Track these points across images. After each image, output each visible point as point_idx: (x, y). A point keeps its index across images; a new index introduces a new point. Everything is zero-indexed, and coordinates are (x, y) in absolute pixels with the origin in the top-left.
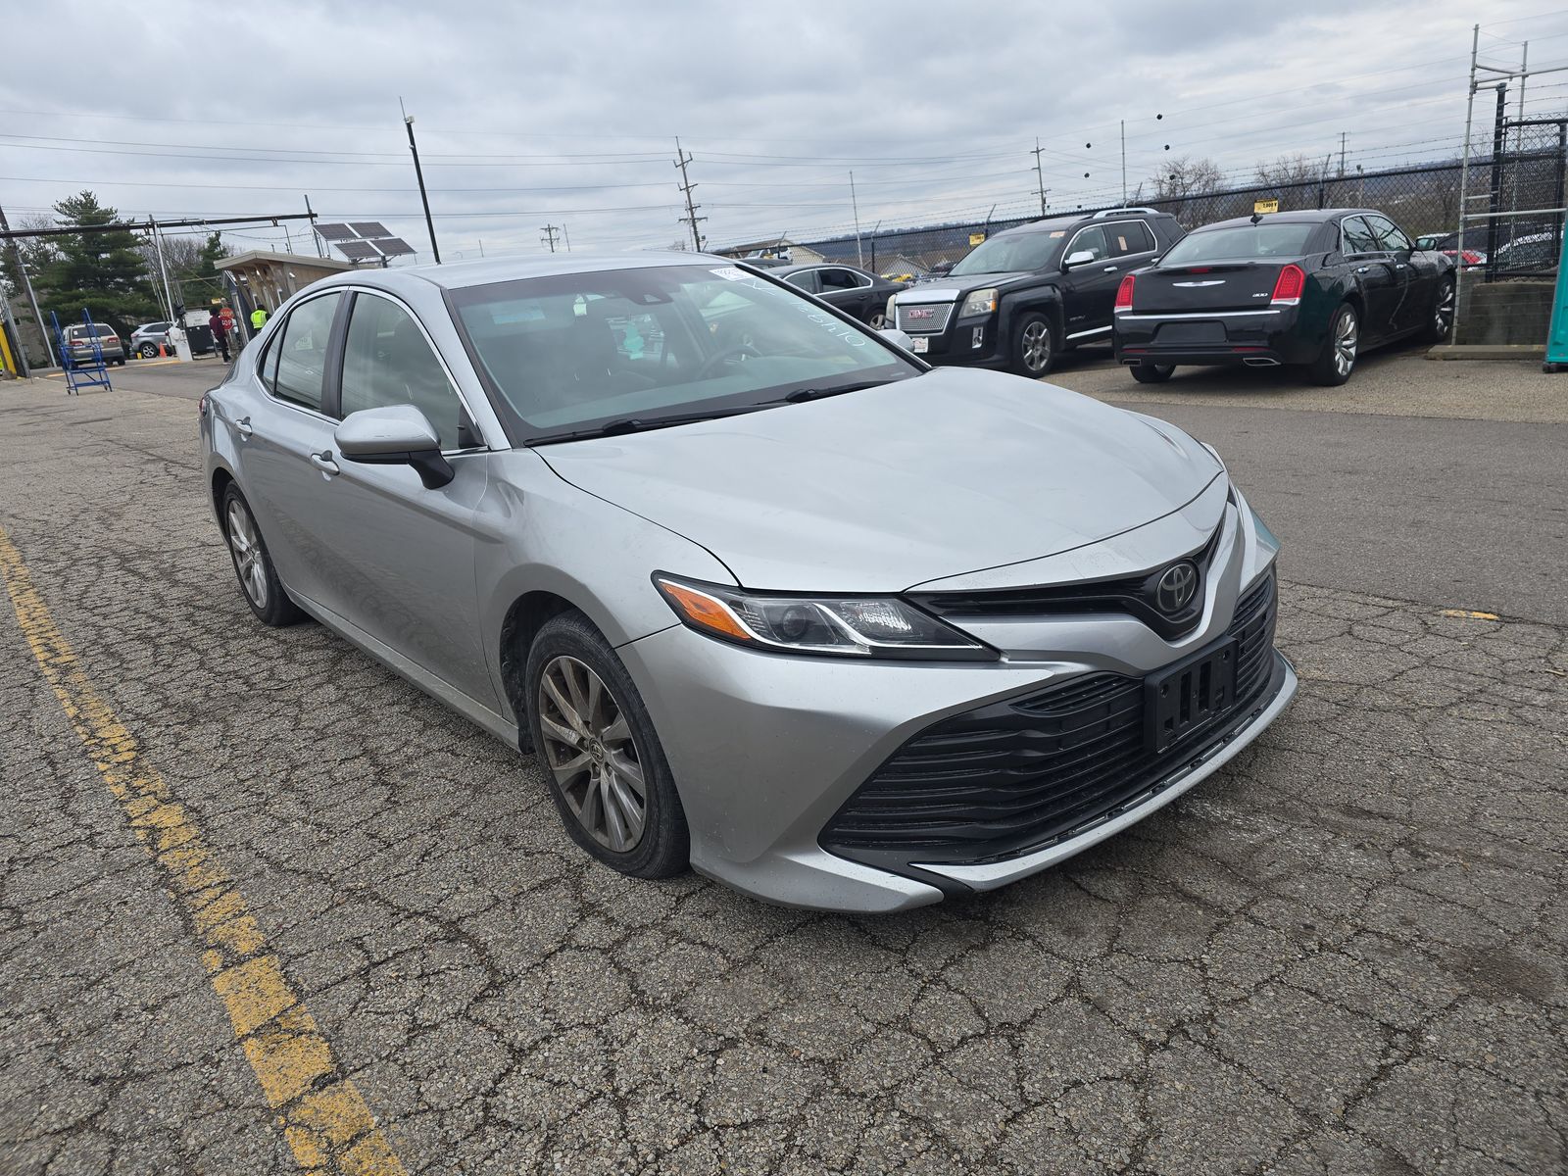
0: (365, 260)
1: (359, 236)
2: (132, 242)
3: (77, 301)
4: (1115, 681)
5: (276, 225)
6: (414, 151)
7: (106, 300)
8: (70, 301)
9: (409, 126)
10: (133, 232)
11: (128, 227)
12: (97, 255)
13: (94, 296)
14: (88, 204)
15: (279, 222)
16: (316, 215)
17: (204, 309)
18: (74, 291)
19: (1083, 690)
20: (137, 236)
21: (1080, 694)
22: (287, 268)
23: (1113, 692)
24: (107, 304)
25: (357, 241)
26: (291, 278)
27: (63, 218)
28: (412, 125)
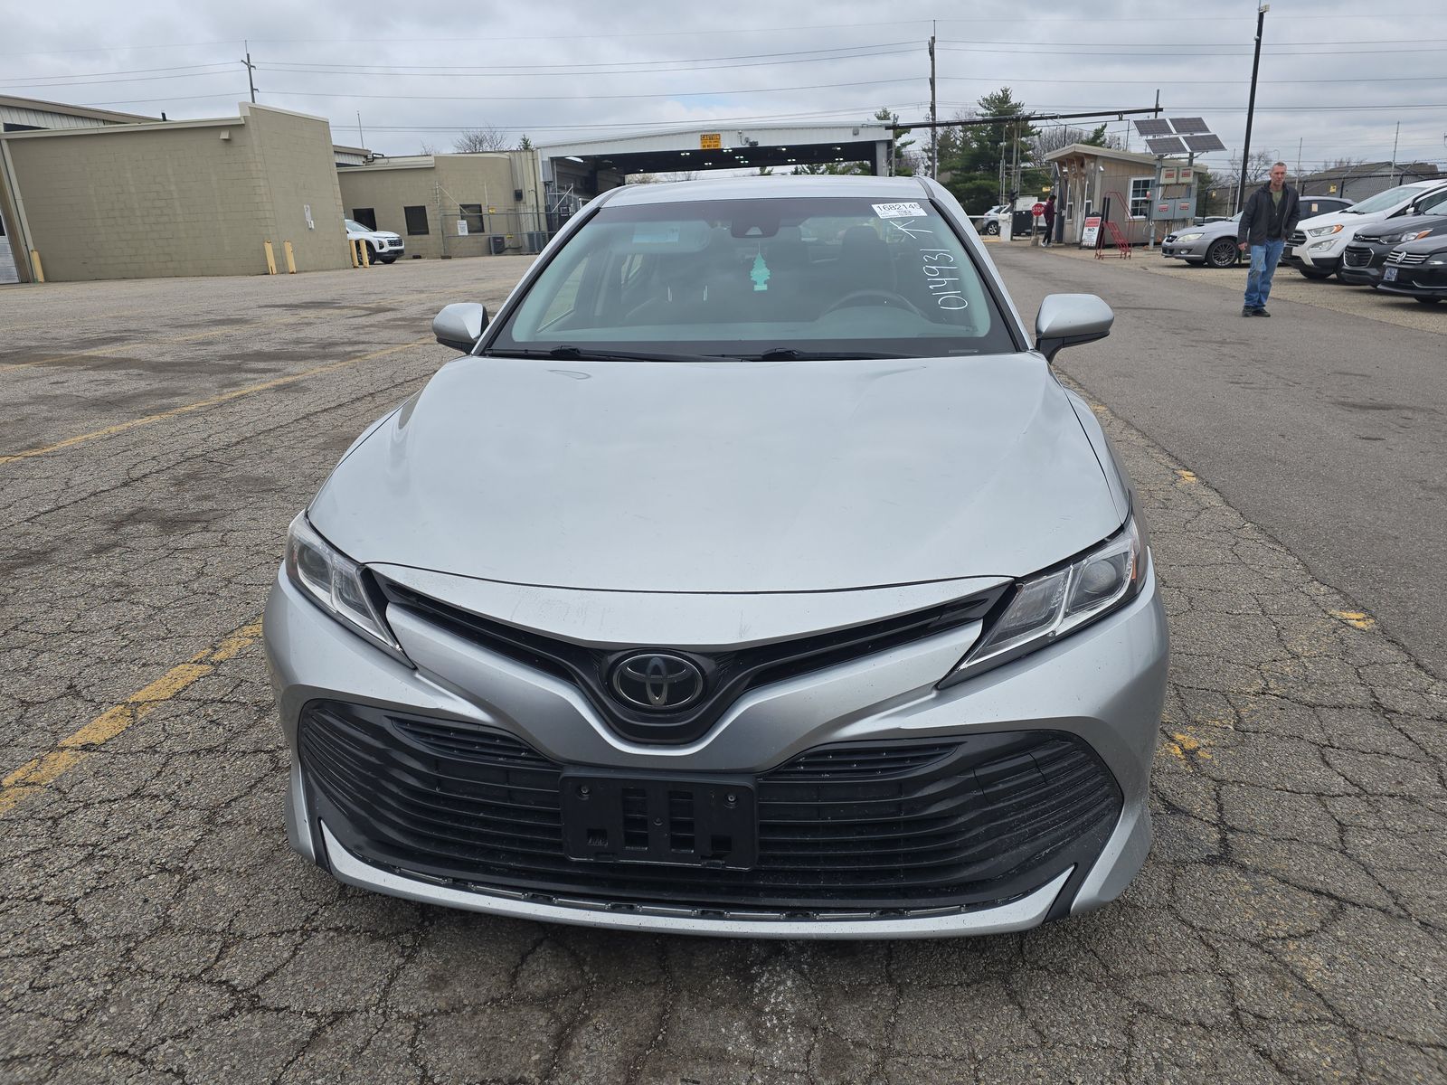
0: (1168, 157)
1: (1174, 131)
2: (1027, 132)
3: (971, 181)
4: (526, 751)
5: (1121, 119)
6: (1258, 42)
7: (991, 183)
8: (965, 182)
9: (1261, 16)
10: (1031, 123)
11: (1029, 118)
12: (997, 143)
13: (985, 179)
14: (1004, 99)
15: (1125, 116)
16: (1161, 110)
17: (1034, 196)
18: (972, 174)
19: (480, 741)
20: (1033, 127)
21: (474, 744)
22: (1099, 161)
23: (519, 761)
24: (991, 186)
25: (1171, 136)
26: (1100, 171)
27: (983, 111)
28: (1265, 14)
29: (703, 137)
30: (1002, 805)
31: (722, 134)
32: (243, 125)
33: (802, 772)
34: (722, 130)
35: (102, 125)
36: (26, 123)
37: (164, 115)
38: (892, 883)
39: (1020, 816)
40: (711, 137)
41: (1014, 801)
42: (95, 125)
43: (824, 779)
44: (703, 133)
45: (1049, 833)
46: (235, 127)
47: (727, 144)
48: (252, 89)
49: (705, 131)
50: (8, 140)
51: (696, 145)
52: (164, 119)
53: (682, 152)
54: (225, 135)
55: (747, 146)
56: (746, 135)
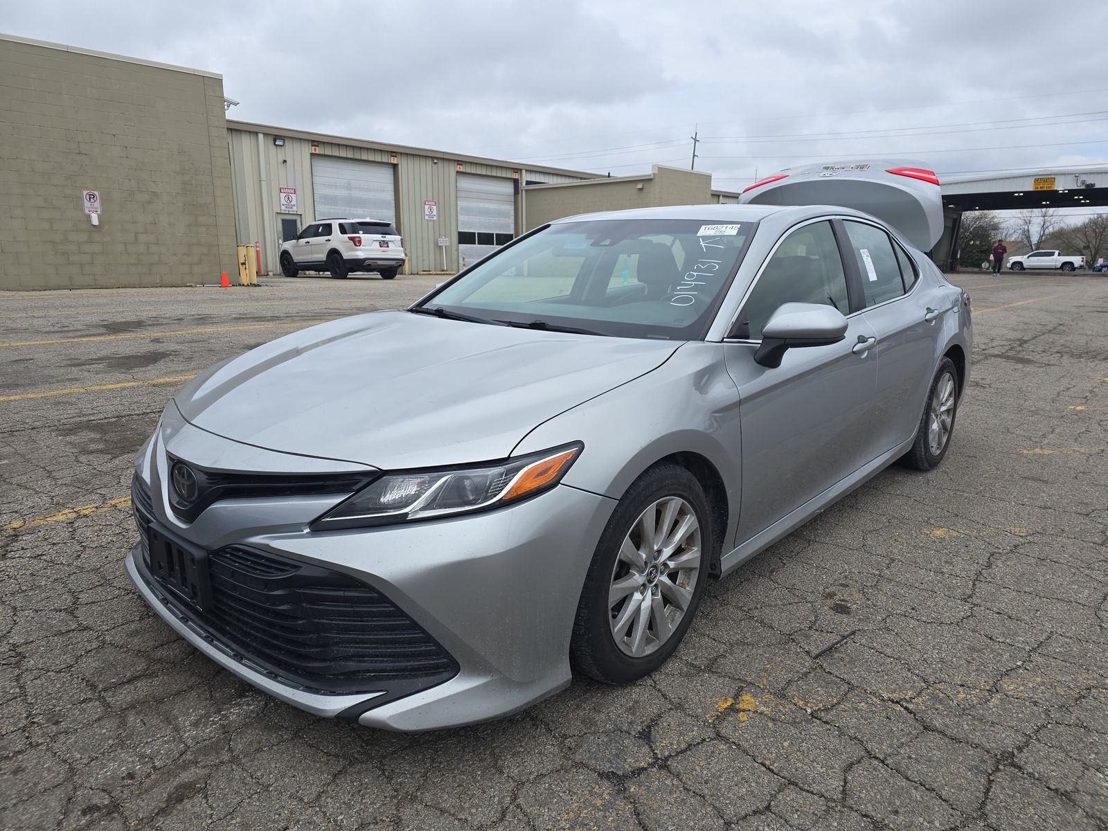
29: (1036, 180)
30: (325, 621)
31: (1057, 177)
32: (652, 179)
33: (227, 558)
34: (1058, 174)
35: (579, 181)
36: (538, 180)
37: (609, 174)
38: (275, 654)
39: (342, 636)
40: (1045, 181)
41: (334, 622)
42: (575, 181)
43: (233, 566)
44: (1038, 177)
45: (376, 662)
46: (647, 181)
47: (1061, 186)
48: (694, 156)
49: (1040, 175)
50: (526, 190)
51: (1029, 186)
52: (609, 176)
53: (1016, 192)
54: (640, 186)
55: (1083, 187)
56: (1083, 178)
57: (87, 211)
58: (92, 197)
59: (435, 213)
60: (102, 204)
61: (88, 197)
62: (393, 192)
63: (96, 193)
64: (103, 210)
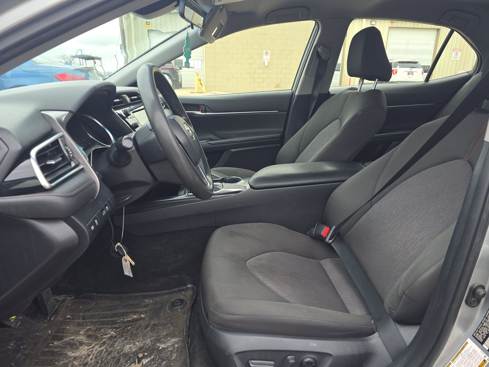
57: (264, 60)
58: (267, 53)
59: (459, 56)
60: (270, 56)
61: (265, 53)
62: (434, 45)
63: (269, 52)
64: (270, 59)
